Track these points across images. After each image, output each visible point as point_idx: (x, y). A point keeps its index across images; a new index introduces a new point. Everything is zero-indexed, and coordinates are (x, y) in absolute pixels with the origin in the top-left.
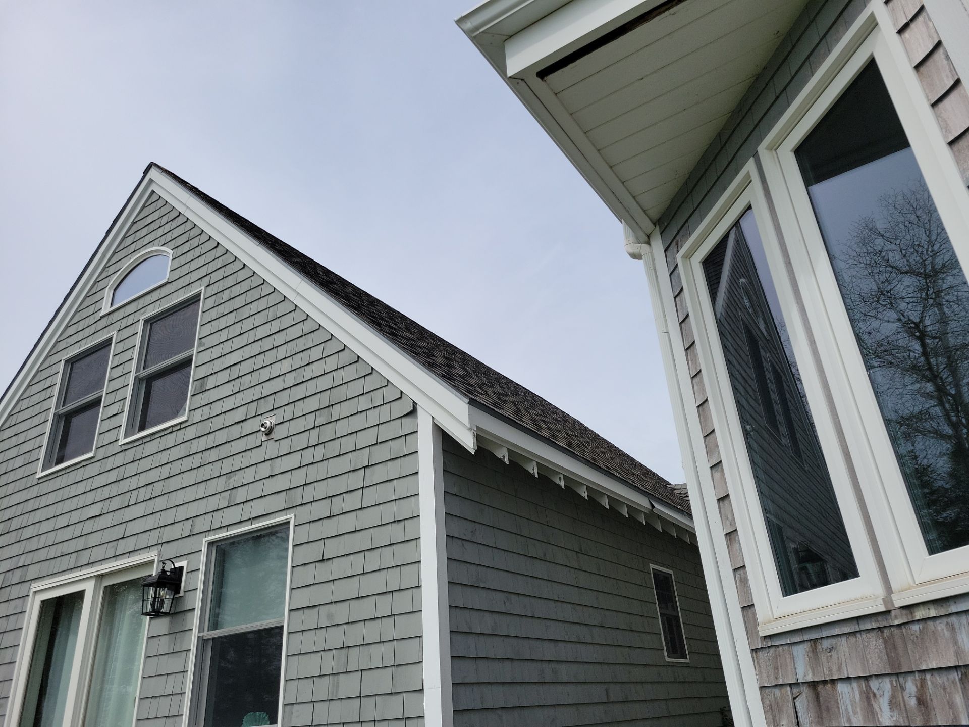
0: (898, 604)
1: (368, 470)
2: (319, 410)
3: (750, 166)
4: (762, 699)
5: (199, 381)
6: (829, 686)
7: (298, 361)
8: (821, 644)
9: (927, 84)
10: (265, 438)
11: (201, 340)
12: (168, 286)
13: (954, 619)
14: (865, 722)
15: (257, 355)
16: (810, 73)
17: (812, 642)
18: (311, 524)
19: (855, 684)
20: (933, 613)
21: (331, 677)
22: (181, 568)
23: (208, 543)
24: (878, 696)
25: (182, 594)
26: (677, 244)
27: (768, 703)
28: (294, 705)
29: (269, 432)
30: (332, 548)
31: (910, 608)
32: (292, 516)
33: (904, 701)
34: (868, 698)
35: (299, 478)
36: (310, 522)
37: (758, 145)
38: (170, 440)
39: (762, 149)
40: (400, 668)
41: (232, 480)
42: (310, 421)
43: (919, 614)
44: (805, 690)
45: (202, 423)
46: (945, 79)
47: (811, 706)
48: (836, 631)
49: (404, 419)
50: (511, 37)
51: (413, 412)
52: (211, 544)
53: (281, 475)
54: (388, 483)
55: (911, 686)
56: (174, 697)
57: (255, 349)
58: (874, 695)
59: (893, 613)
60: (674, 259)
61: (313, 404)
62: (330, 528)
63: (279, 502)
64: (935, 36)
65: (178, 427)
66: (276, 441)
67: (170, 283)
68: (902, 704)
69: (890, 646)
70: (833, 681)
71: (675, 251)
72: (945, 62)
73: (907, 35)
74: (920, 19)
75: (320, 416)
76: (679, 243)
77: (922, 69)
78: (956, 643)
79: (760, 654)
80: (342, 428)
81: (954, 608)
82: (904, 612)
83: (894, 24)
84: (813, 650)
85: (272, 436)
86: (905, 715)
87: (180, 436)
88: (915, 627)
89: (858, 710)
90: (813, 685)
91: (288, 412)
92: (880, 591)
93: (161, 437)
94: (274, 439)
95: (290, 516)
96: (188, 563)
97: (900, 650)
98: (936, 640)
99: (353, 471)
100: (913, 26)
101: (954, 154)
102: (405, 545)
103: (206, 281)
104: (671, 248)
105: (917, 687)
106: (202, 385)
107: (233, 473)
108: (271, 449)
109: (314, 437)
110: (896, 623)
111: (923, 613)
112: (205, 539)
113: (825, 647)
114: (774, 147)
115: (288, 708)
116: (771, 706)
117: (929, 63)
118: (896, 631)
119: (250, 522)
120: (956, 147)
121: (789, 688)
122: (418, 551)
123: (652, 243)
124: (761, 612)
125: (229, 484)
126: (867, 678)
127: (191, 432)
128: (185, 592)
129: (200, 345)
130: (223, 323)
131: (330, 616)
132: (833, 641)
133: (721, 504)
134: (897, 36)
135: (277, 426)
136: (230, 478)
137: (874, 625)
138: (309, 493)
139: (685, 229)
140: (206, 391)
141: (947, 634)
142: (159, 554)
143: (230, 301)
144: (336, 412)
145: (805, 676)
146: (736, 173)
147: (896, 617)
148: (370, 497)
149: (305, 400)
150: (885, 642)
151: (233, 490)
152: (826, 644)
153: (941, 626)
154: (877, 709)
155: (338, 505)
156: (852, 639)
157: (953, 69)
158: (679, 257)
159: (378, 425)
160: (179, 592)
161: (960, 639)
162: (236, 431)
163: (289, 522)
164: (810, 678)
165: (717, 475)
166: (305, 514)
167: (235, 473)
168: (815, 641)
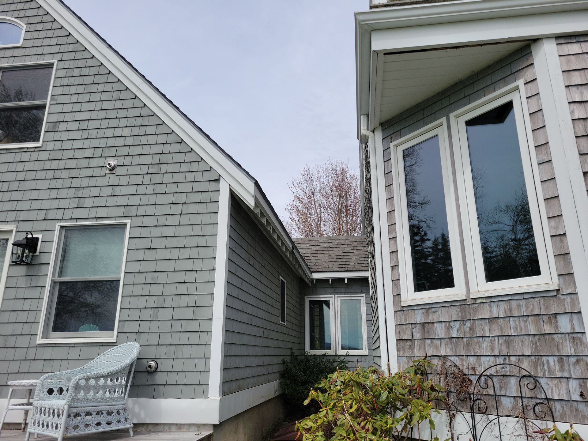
0: (471, 297)
1: (184, 205)
2: (151, 164)
3: (444, 120)
4: (396, 329)
5: (51, 123)
6: (430, 325)
7: (136, 131)
8: (431, 310)
9: (533, 122)
10: (108, 172)
11: (53, 96)
12: (21, 49)
13: (492, 303)
14: (445, 336)
15: (103, 119)
16: (483, 94)
17: (427, 309)
18: (143, 228)
19: (443, 324)
20: (484, 301)
21: (152, 309)
22: (38, 239)
23: (61, 227)
24: (453, 328)
25: (37, 253)
26: (391, 138)
27: (398, 330)
28: (126, 322)
29: (112, 169)
30: (156, 243)
31: (475, 299)
32: (129, 221)
33: (464, 329)
34: (448, 328)
35: (135, 200)
36: (142, 227)
37: (450, 113)
38: (26, 156)
39: (452, 115)
40: (198, 308)
41: (81, 192)
42: (144, 169)
43: (478, 301)
44: (418, 326)
45: (54, 151)
46: (540, 123)
47: (420, 331)
48: (440, 305)
49: (211, 182)
50: (375, 30)
51: (217, 180)
52: (62, 227)
53: (120, 196)
54: (198, 215)
55: (468, 324)
56: (30, 311)
57: (102, 115)
58: (451, 327)
59: (468, 300)
60: (388, 144)
61: (148, 160)
62: (156, 232)
63: (120, 212)
64: (540, 106)
65: (33, 150)
66: (116, 175)
67: (23, 48)
68: (463, 330)
69: (463, 312)
70: (433, 323)
71: (390, 141)
72: (541, 117)
73: (529, 100)
74: (536, 97)
75: (152, 168)
76: (393, 139)
77: (532, 115)
78: (491, 311)
79: (398, 313)
80: (167, 178)
81: (493, 300)
82: (473, 300)
83: (526, 94)
84: (426, 312)
85: (114, 172)
86: (463, 333)
87: (34, 156)
88: (476, 305)
89: (443, 332)
90: (423, 324)
91: (128, 160)
92: (464, 292)
93: (16, 152)
94: (116, 174)
95: (128, 221)
96: (42, 236)
97: (467, 312)
98: (483, 309)
99: (174, 204)
100: (532, 98)
101: (536, 150)
102: (207, 248)
103: (59, 56)
104: (387, 139)
105: (470, 324)
106: (54, 127)
107: (81, 188)
108: (113, 180)
109: (147, 179)
110: (468, 303)
111: (481, 301)
112: (57, 224)
113: (432, 311)
114: (457, 117)
115: (121, 323)
116: (399, 332)
117: (535, 114)
118: (467, 306)
119: (96, 219)
120: (537, 148)
121: (411, 325)
122: (214, 252)
123: (375, 133)
124: (403, 297)
125: (78, 194)
126: (449, 322)
127: (44, 155)
128: (40, 253)
129: (51, 100)
130: (73, 90)
131: (153, 278)
132: (437, 309)
133: (391, 254)
134: (526, 99)
135: (118, 167)
136: (79, 191)
137: (458, 304)
138: (141, 211)
139: (398, 134)
140: (57, 131)
141: (488, 308)
142: (17, 228)
143: (79, 77)
144: (164, 168)
145: (420, 320)
146: (435, 120)
147: (469, 302)
148: (185, 220)
149: (141, 156)
150: (461, 309)
151: (82, 199)
152: (433, 310)
153: (486, 305)
154: (452, 332)
155: (162, 221)
156: (447, 308)
157: (544, 121)
158: (392, 145)
159: (193, 182)
160: (35, 252)
161: (492, 309)
162: (84, 163)
163: (126, 224)
164: (423, 321)
165: (392, 242)
166: (138, 222)
167: (83, 188)
168: (428, 308)
